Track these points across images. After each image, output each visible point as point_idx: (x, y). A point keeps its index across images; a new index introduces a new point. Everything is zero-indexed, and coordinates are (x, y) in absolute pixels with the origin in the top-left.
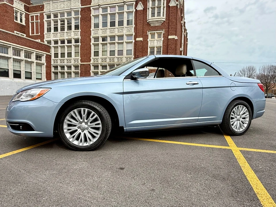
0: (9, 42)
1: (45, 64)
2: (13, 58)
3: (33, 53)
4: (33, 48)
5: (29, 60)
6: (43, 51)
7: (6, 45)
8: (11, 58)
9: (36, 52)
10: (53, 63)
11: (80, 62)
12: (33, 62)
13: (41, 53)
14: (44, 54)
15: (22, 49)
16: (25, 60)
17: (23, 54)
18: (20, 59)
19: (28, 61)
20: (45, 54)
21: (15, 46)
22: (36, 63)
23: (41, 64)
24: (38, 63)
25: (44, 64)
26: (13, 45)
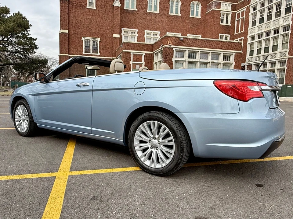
0: (197, 47)
1: (234, 64)
2: (200, 62)
3: (221, 53)
4: (221, 49)
5: (216, 61)
6: (233, 50)
7: (195, 50)
8: (198, 62)
9: (224, 52)
10: (255, 60)
11: (288, 56)
12: (220, 63)
13: (229, 53)
14: (233, 53)
15: (209, 51)
16: (211, 63)
17: (210, 56)
18: (206, 62)
19: (214, 63)
20: (235, 52)
21: (202, 50)
22: (223, 63)
23: (229, 64)
24: (226, 64)
25: (232, 64)
26: (201, 50)
